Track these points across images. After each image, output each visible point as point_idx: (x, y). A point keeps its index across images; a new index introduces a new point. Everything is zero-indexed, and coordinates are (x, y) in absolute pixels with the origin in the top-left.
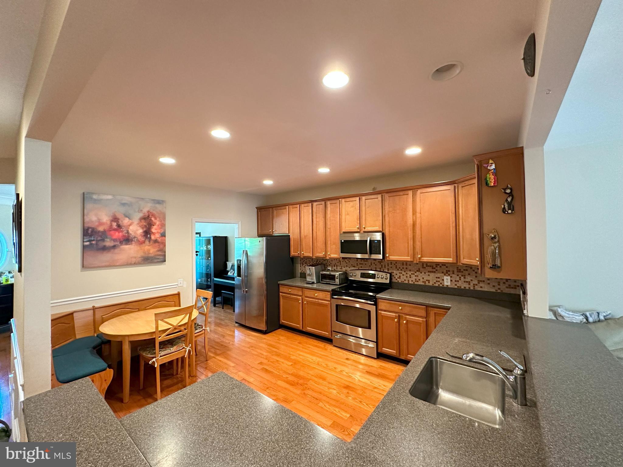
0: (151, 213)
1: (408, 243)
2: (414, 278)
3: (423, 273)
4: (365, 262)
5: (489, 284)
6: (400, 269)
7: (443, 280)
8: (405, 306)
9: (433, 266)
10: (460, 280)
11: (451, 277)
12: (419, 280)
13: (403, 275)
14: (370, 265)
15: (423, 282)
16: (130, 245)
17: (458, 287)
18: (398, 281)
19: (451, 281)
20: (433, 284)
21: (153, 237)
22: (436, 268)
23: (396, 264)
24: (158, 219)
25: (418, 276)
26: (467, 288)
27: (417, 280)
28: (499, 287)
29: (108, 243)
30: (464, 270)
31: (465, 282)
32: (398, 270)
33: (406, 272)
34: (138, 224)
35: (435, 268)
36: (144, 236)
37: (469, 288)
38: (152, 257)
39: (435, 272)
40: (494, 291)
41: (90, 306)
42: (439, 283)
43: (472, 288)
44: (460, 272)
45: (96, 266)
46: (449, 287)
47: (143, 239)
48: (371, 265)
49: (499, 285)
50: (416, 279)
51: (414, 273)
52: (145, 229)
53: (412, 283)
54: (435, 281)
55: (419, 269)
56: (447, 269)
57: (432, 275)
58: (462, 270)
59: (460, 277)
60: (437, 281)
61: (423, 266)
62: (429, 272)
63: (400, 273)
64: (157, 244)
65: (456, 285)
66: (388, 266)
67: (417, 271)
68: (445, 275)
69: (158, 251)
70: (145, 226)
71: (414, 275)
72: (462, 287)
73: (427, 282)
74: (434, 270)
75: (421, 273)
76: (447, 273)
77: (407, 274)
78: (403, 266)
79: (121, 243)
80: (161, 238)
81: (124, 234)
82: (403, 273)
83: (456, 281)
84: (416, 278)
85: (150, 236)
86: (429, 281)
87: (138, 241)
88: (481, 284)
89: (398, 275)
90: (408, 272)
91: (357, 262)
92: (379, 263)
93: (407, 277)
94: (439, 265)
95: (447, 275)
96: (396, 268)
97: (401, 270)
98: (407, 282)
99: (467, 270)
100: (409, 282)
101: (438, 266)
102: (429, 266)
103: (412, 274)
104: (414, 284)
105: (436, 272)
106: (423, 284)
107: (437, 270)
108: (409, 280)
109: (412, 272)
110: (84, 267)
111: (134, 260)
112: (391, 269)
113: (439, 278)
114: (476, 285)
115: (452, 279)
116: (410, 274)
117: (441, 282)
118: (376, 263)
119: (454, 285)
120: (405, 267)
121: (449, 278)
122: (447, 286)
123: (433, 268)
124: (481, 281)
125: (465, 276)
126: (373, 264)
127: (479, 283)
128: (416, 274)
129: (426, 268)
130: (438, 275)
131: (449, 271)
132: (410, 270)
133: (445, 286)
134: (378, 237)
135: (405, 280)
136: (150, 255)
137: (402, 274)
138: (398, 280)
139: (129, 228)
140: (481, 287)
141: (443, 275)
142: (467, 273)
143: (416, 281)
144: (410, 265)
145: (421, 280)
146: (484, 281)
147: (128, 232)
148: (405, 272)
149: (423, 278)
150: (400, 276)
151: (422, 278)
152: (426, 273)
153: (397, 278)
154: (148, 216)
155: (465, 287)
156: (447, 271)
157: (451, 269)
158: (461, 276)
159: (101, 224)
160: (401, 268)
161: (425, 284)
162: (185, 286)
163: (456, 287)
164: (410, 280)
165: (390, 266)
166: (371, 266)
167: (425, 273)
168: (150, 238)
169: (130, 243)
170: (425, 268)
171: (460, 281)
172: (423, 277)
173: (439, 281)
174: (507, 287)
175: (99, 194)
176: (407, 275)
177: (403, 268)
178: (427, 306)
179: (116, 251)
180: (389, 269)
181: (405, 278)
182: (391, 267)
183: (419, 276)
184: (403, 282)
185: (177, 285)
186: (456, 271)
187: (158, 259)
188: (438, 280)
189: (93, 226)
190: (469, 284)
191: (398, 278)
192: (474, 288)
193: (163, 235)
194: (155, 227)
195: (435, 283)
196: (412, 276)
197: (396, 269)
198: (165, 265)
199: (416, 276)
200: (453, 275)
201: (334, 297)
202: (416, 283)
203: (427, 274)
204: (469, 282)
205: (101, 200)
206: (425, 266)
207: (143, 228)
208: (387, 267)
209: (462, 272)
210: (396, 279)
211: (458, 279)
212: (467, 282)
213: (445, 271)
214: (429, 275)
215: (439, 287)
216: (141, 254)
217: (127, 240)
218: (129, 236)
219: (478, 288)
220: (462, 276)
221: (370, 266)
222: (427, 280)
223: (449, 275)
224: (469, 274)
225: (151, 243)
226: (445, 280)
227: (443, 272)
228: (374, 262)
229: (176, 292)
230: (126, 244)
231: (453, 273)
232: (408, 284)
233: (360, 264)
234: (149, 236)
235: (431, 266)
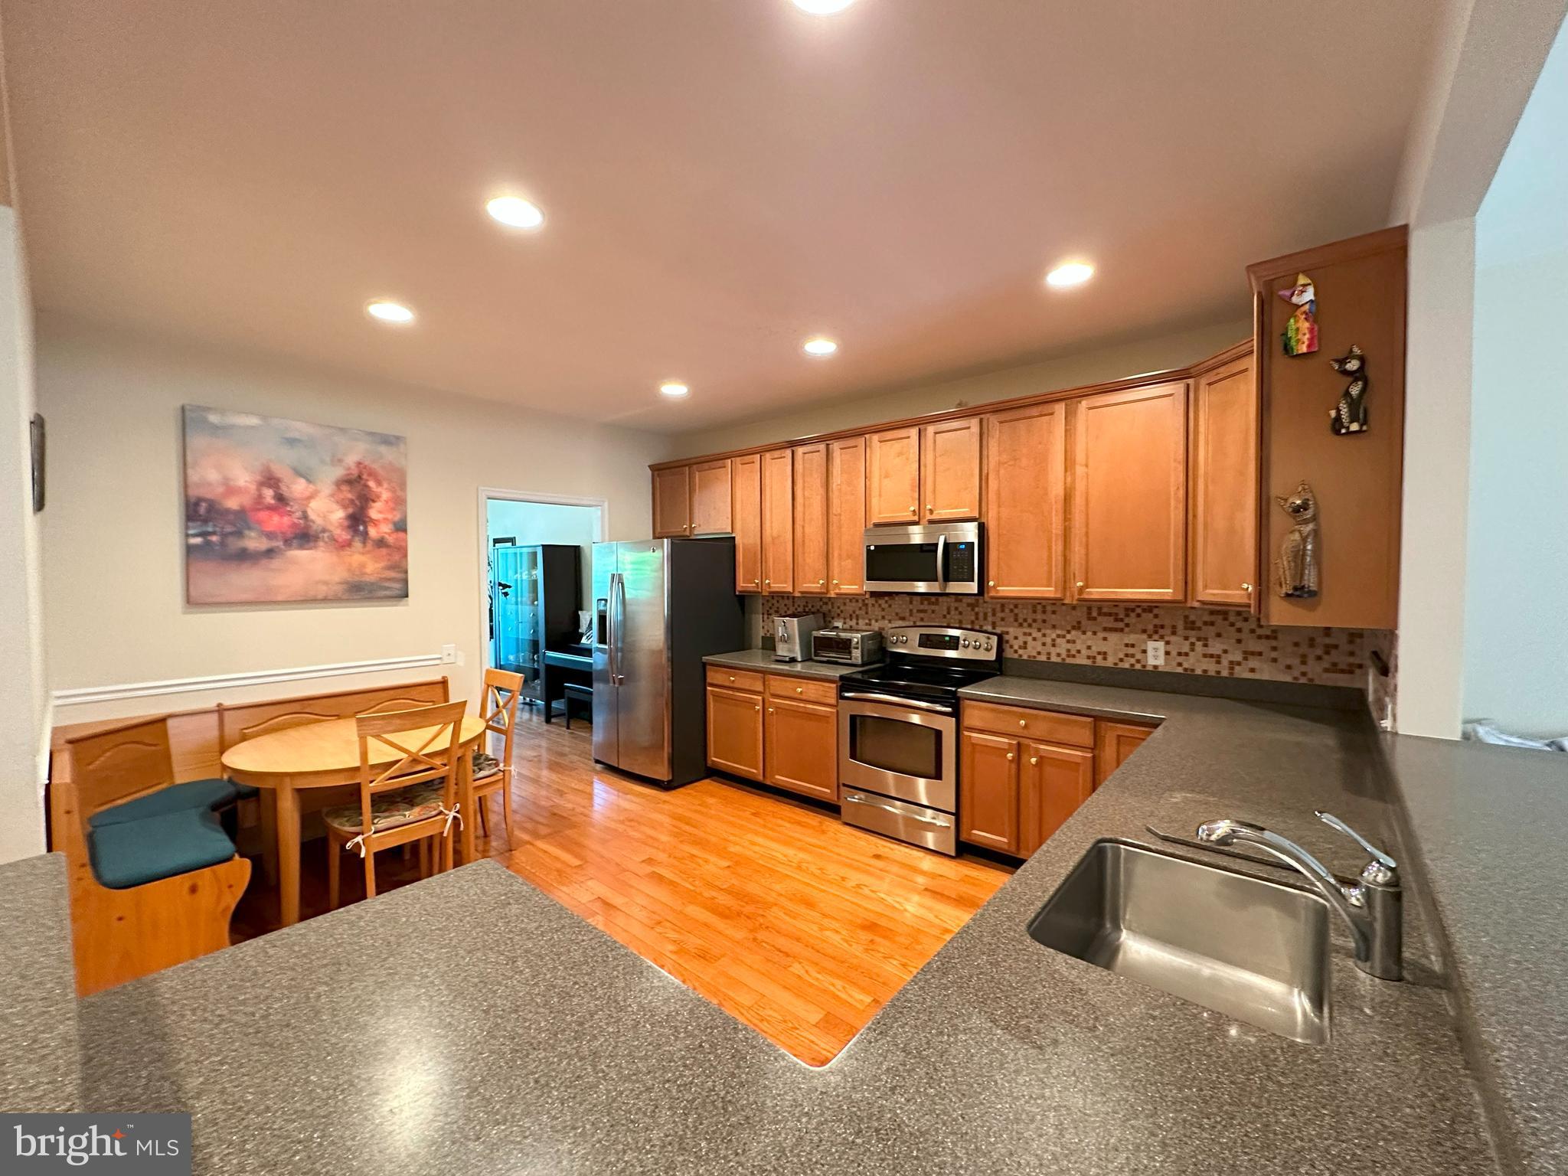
0: (365, 467)
1: (1050, 548)
2: (1063, 646)
3: (1089, 634)
4: (933, 607)
5: (1275, 660)
6: (1025, 624)
7: (1145, 652)
8: (1036, 717)
9: (1117, 614)
10: (1193, 650)
11: (1168, 643)
12: (1079, 652)
13: (1034, 639)
14: (945, 613)
15: (1089, 657)
16: (310, 549)
17: (1186, 670)
18: (1021, 656)
19: (1167, 653)
20: (1116, 664)
21: (373, 532)
22: (1127, 620)
23: (1016, 611)
24: (385, 485)
25: (1074, 642)
26: (1212, 673)
27: (1073, 652)
28: (1303, 668)
29: (254, 542)
30: (1206, 623)
31: (1205, 656)
32: (1021, 625)
33: (1043, 631)
34: (332, 495)
35: (1122, 620)
36: (349, 527)
37: (1218, 672)
38: (372, 584)
39: (1122, 630)
40: (1288, 679)
41: (211, 704)
42: (1133, 661)
43: (1225, 673)
44: (1193, 629)
45: (223, 600)
46: (1160, 669)
47: (349, 537)
48: (949, 613)
49: (1304, 663)
50: (1068, 651)
51: (1064, 633)
52: (350, 510)
53: (1059, 660)
54: (1121, 656)
55: (1079, 623)
56: (1156, 621)
57: (1113, 637)
58: (1199, 624)
59: (1193, 644)
60: (1127, 655)
61: (1089, 613)
62: (1105, 629)
63: (1025, 634)
64: (384, 551)
65: (1180, 665)
66: (994, 615)
67: (1074, 628)
68: (1150, 637)
69: (390, 568)
70: (352, 501)
71: (1064, 640)
72: (1199, 672)
73: (1099, 658)
74: (1121, 625)
75: (1084, 633)
76: (1156, 632)
77: (1044, 635)
78: (1034, 616)
79: (287, 542)
80: (394, 536)
81: (296, 521)
82: (1035, 634)
83: (1180, 654)
84: (1069, 646)
85: (366, 528)
86: (1104, 654)
87: (333, 539)
88: (1253, 663)
89: (1022, 639)
90: (1048, 632)
91: (911, 607)
92: (969, 609)
93: (1044, 644)
94: (1133, 610)
95: (1156, 637)
96: (1016, 620)
97: (1030, 626)
98: (1043, 658)
99: (1212, 624)
100: (1049, 658)
101: (1133, 615)
102: (1105, 614)
103: (1059, 636)
104: (1063, 665)
105: (1127, 630)
106: (1089, 662)
107: (1127, 625)
108: (1049, 654)
109: (1059, 632)
110: (191, 602)
111: (322, 592)
112: (1003, 623)
113: (1133, 646)
114: (1239, 664)
115: (1169, 648)
116: (1054, 636)
117: (1139, 656)
118: (960, 609)
119: (1174, 664)
120: (1039, 616)
121: (1161, 645)
122: (1155, 667)
123: (1116, 620)
124: (1253, 653)
125: (1206, 639)
126: (953, 612)
127: (1246, 659)
128: (1069, 637)
129: (1100, 619)
130: (1131, 638)
131: (1162, 627)
132: (1054, 627)
133: (1150, 668)
134: (969, 533)
135: (1039, 653)
136: (367, 579)
137: (1029, 639)
138: (1021, 652)
139: (307, 506)
140: (1252, 670)
141: (1145, 636)
142: (1210, 631)
143: (1068, 656)
144: (1054, 612)
145: (1084, 652)
146: (1260, 654)
147: (305, 516)
148: (1039, 630)
149: (1089, 648)
150: (1025, 643)
151: (1085, 646)
152: (1099, 634)
153: (1016, 647)
154: (360, 477)
155: (1205, 671)
156: (1155, 626)
157: (1167, 622)
158: (1193, 640)
159: (231, 490)
160: (1030, 621)
161: (1094, 662)
162: (461, 663)
163: (1180, 670)
164: (1054, 651)
165: (1000, 615)
166: (948, 616)
167: (1095, 633)
168: (366, 534)
169: (312, 544)
170: (1095, 619)
171: (1191, 654)
172: (1089, 643)
173: (1133, 656)
174: (1326, 670)
175: (222, 412)
176: (1044, 640)
177: (1035, 621)
178: (1098, 718)
179: (276, 563)
180: (998, 624)
181: (1040, 648)
182: (1003, 619)
183: (1077, 641)
184: (1035, 657)
185: (440, 658)
186: (1180, 625)
187: (387, 588)
188: (1131, 651)
189: (209, 496)
190: (1218, 662)
191: (1020, 647)
192: (1231, 674)
193: (401, 527)
194: (378, 505)
195: (1121, 660)
196: (1059, 641)
197: (1016, 624)
198: (407, 605)
199: (1068, 641)
200: (1173, 639)
201: (847, 694)
202: (1069, 661)
203: (1101, 635)
204: (1219, 656)
205: (232, 427)
206: (1094, 614)
207: (345, 507)
208: (990, 619)
209: (1199, 629)
210: (1016, 652)
211: (1186, 648)
212: (1212, 656)
213: (1150, 627)
214: (1105, 639)
215: (1132, 670)
216: (340, 575)
217: (305, 536)
218: (307, 527)
219: (1241, 673)
220: (1199, 639)
221: (945, 616)
222: (1099, 653)
223: (1162, 637)
224: (1219, 635)
225: (370, 544)
226: (1150, 653)
227: (1144, 631)
228: (956, 605)
229: (438, 678)
230: (301, 547)
231: (1174, 633)
232: (1048, 664)
233: (919, 611)
234: (361, 528)
235: (1110, 614)
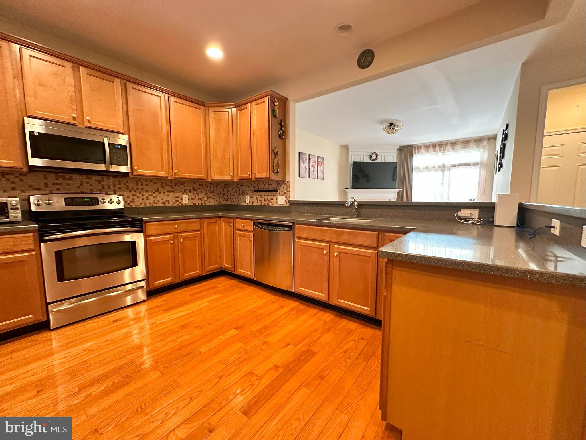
1: (162, 155)
2: (151, 200)
4: (68, 182)
5: (214, 199)
10: (195, 197)
13: (138, 197)
15: (163, 203)
17: (194, 204)
18: (132, 206)
20: (173, 205)
23: (127, 184)
27: (156, 201)
28: (219, 200)
30: (198, 188)
31: (198, 199)
32: (130, 191)
35: (174, 188)
37: (202, 204)
39: (174, 192)
40: (217, 204)
42: (178, 203)
44: (195, 190)
48: (81, 185)
51: (152, 193)
53: (150, 205)
54: (174, 201)
55: (158, 189)
56: (185, 188)
57: (171, 195)
62: (168, 191)
63: (133, 195)
65: (192, 202)
66: (114, 186)
67: (156, 191)
68: (183, 194)
71: (152, 197)
72: (197, 204)
75: (160, 193)
76: (185, 192)
77: (143, 195)
83: (192, 199)
84: (154, 199)
88: (210, 200)
89: (131, 198)
90: (145, 193)
92: (97, 183)
93: (143, 199)
96: (128, 189)
97: (135, 191)
98: (143, 205)
101: (177, 186)
104: (153, 207)
107: (176, 190)
108: (146, 203)
109: (149, 193)
113: (178, 197)
114: (206, 201)
115: (189, 197)
116: (147, 195)
117: (180, 201)
118: (91, 183)
120: (140, 187)
121: (187, 196)
122: (185, 204)
125: (198, 194)
126: (85, 185)
127: (208, 199)
128: (154, 195)
129: (166, 187)
131: (187, 190)
132: (147, 191)
134: (122, 140)
135: (141, 203)
140: (209, 202)
146: (211, 197)
148: (140, 193)
149: (162, 199)
152: (166, 193)
158: (195, 194)
161: (165, 205)
165: (117, 186)
177: (138, 189)
178: (201, 218)
180: (117, 190)
182: (120, 188)
183: (158, 197)
184: (139, 205)
186: (192, 189)
190: (202, 201)
191: (131, 202)
192: (205, 204)
196: (149, 197)
200: (190, 194)
201: (47, 238)
202: (155, 205)
206: (164, 185)
208: (112, 188)
210: (129, 204)
213: (183, 190)
214: (168, 195)
215: (178, 206)
219: (208, 204)
222: (166, 201)
223: (187, 194)
224: (201, 192)
226: (184, 199)
227: (181, 192)
232: (146, 208)
233: (53, 184)
235: (170, 186)
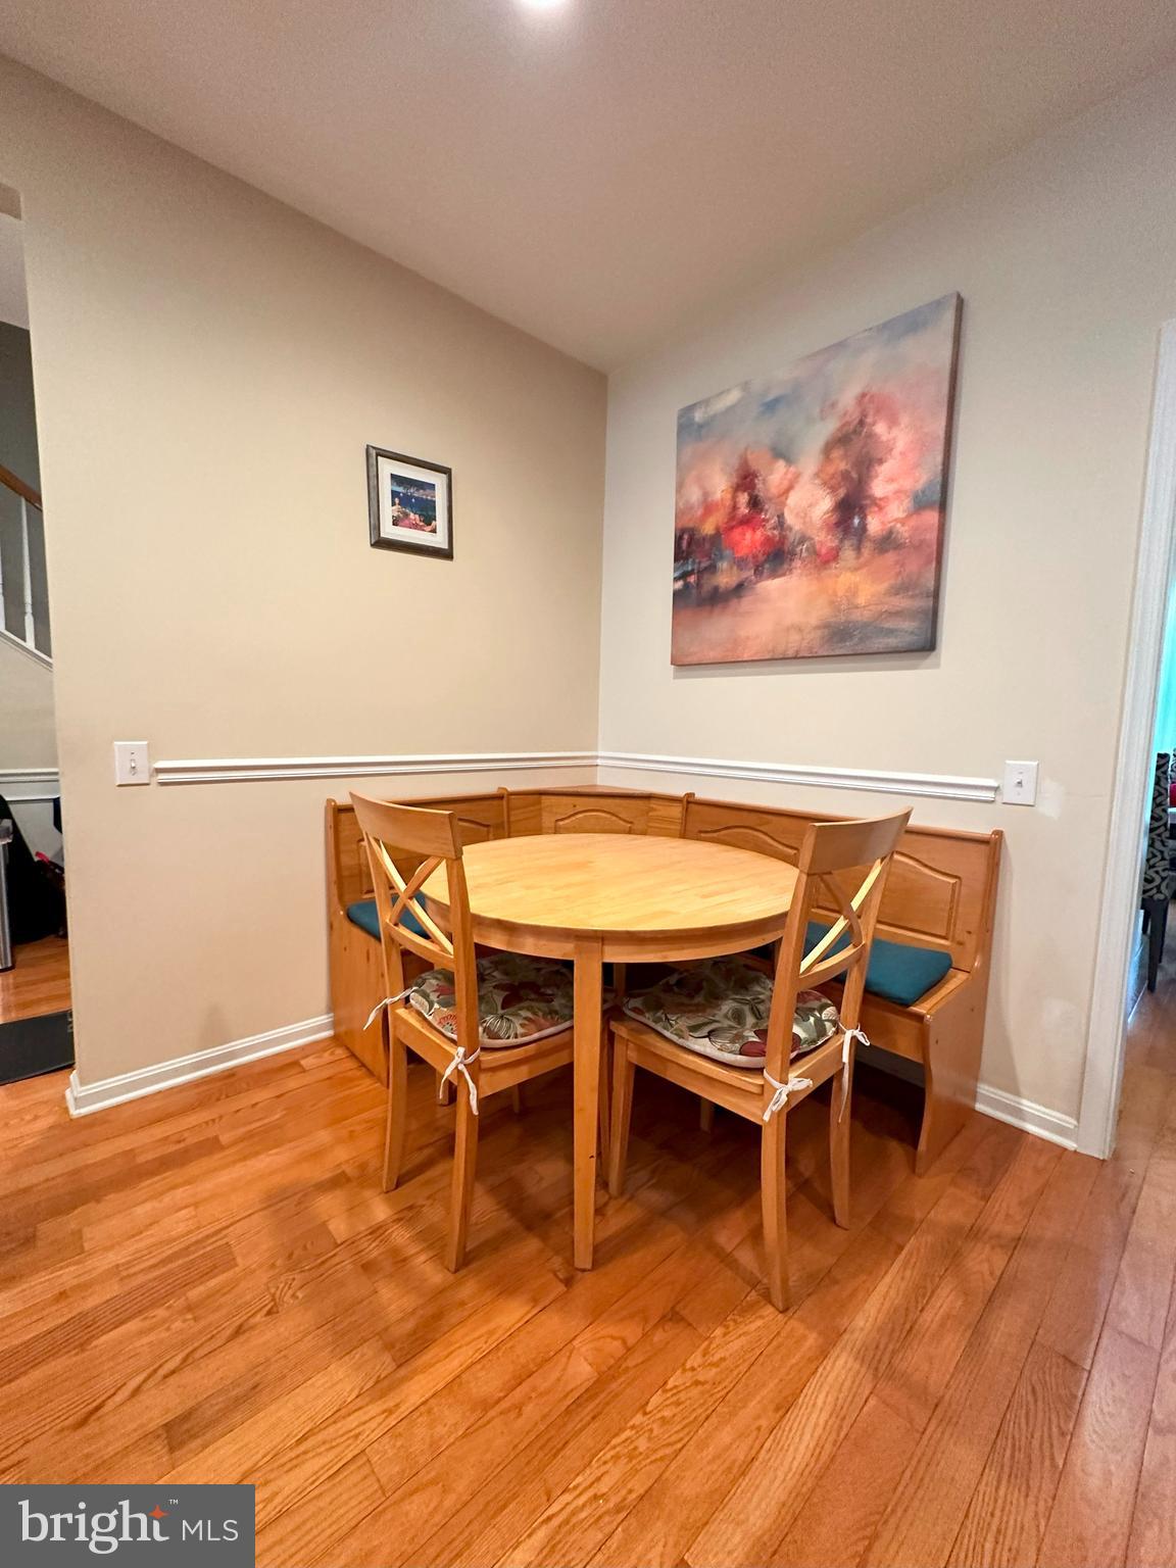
0: (872, 400)
16: (784, 575)
21: (874, 525)
24: (904, 420)
29: (725, 578)
34: (817, 475)
36: (838, 524)
38: (866, 625)
47: (835, 543)
52: (842, 492)
64: (891, 557)
69: (896, 591)
70: (845, 475)
79: (758, 571)
80: (913, 522)
81: (769, 533)
85: (863, 519)
87: (814, 552)
111: (794, 642)
136: (856, 616)
139: (784, 504)
147: (781, 523)
154: (861, 423)
159: (709, 508)
162: (1049, 808)
168: (863, 528)
169: (786, 566)
175: (706, 402)
179: (746, 603)
185: (996, 789)
187: (893, 631)
189: (691, 525)
194: (884, 470)
198: (937, 666)
205: (713, 418)
207: (833, 489)
216: (819, 613)
217: (777, 556)
218: (783, 539)
225: (866, 552)
229: (984, 830)
230: (774, 574)
234: (856, 521)
